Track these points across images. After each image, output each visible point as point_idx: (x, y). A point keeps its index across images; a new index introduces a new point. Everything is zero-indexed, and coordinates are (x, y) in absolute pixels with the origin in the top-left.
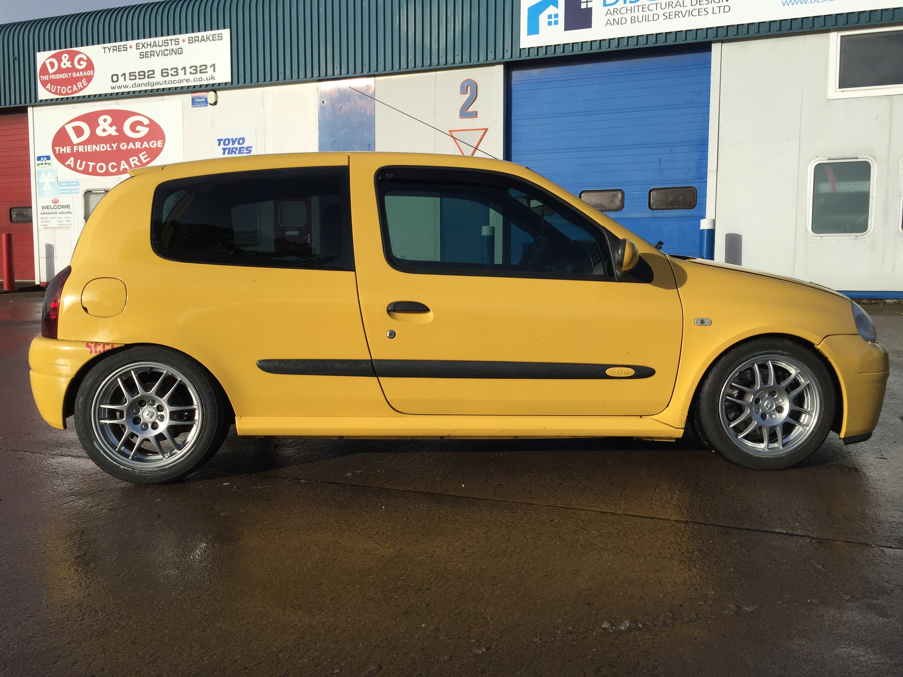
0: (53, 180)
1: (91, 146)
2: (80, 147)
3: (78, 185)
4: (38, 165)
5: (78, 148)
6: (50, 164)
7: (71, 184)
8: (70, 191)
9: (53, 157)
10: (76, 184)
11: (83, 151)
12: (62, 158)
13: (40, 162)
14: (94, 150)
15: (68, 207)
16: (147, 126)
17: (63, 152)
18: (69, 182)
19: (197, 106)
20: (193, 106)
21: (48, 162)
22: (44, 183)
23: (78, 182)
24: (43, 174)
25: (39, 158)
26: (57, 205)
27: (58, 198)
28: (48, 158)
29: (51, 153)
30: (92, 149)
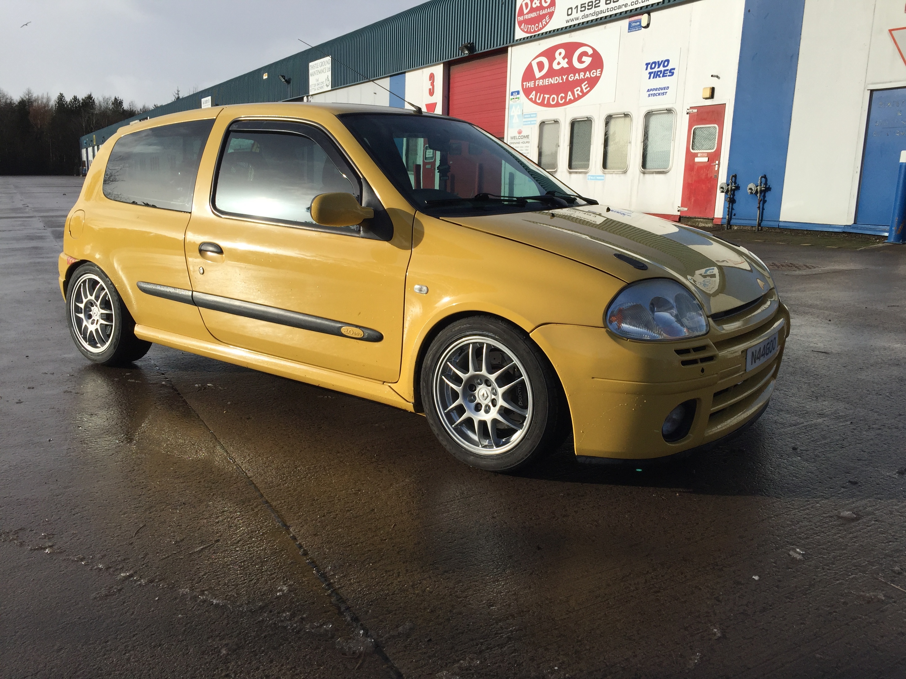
0: (520, 113)
1: (548, 79)
2: (540, 80)
3: (535, 117)
4: (511, 99)
5: (539, 82)
6: (518, 98)
7: (532, 116)
8: (530, 123)
9: (522, 93)
10: (535, 115)
11: (542, 85)
12: (527, 92)
13: (512, 97)
14: (550, 83)
15: (527, 137)
16: (590, 56)
17: (529, 86)
18: (530, 114)
19: (633, 31)
20: (629, 31)
21: (518, 96)
22: (513, 116)
23: (536, 114)
24: (514, 107)
25: (512, 94)
26: (521, 135)
27: (522, 129)
28: (518, 92)
29: (520, 89)
30: (548, 82)
